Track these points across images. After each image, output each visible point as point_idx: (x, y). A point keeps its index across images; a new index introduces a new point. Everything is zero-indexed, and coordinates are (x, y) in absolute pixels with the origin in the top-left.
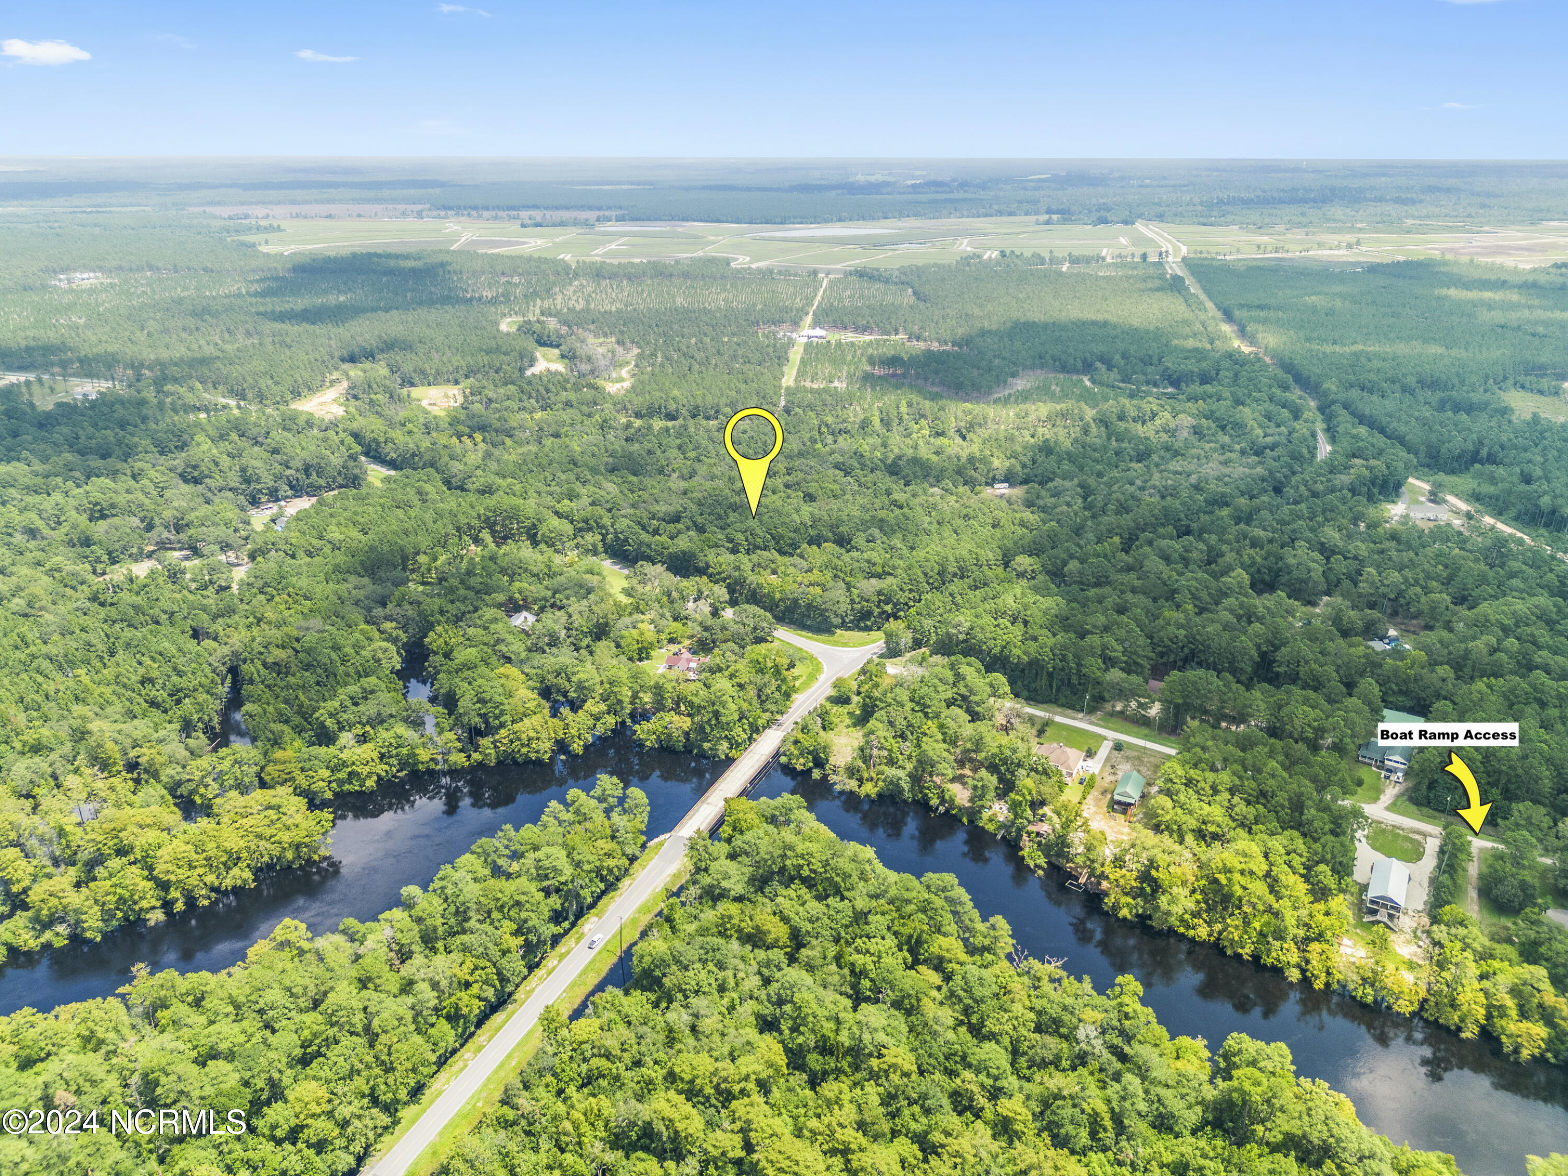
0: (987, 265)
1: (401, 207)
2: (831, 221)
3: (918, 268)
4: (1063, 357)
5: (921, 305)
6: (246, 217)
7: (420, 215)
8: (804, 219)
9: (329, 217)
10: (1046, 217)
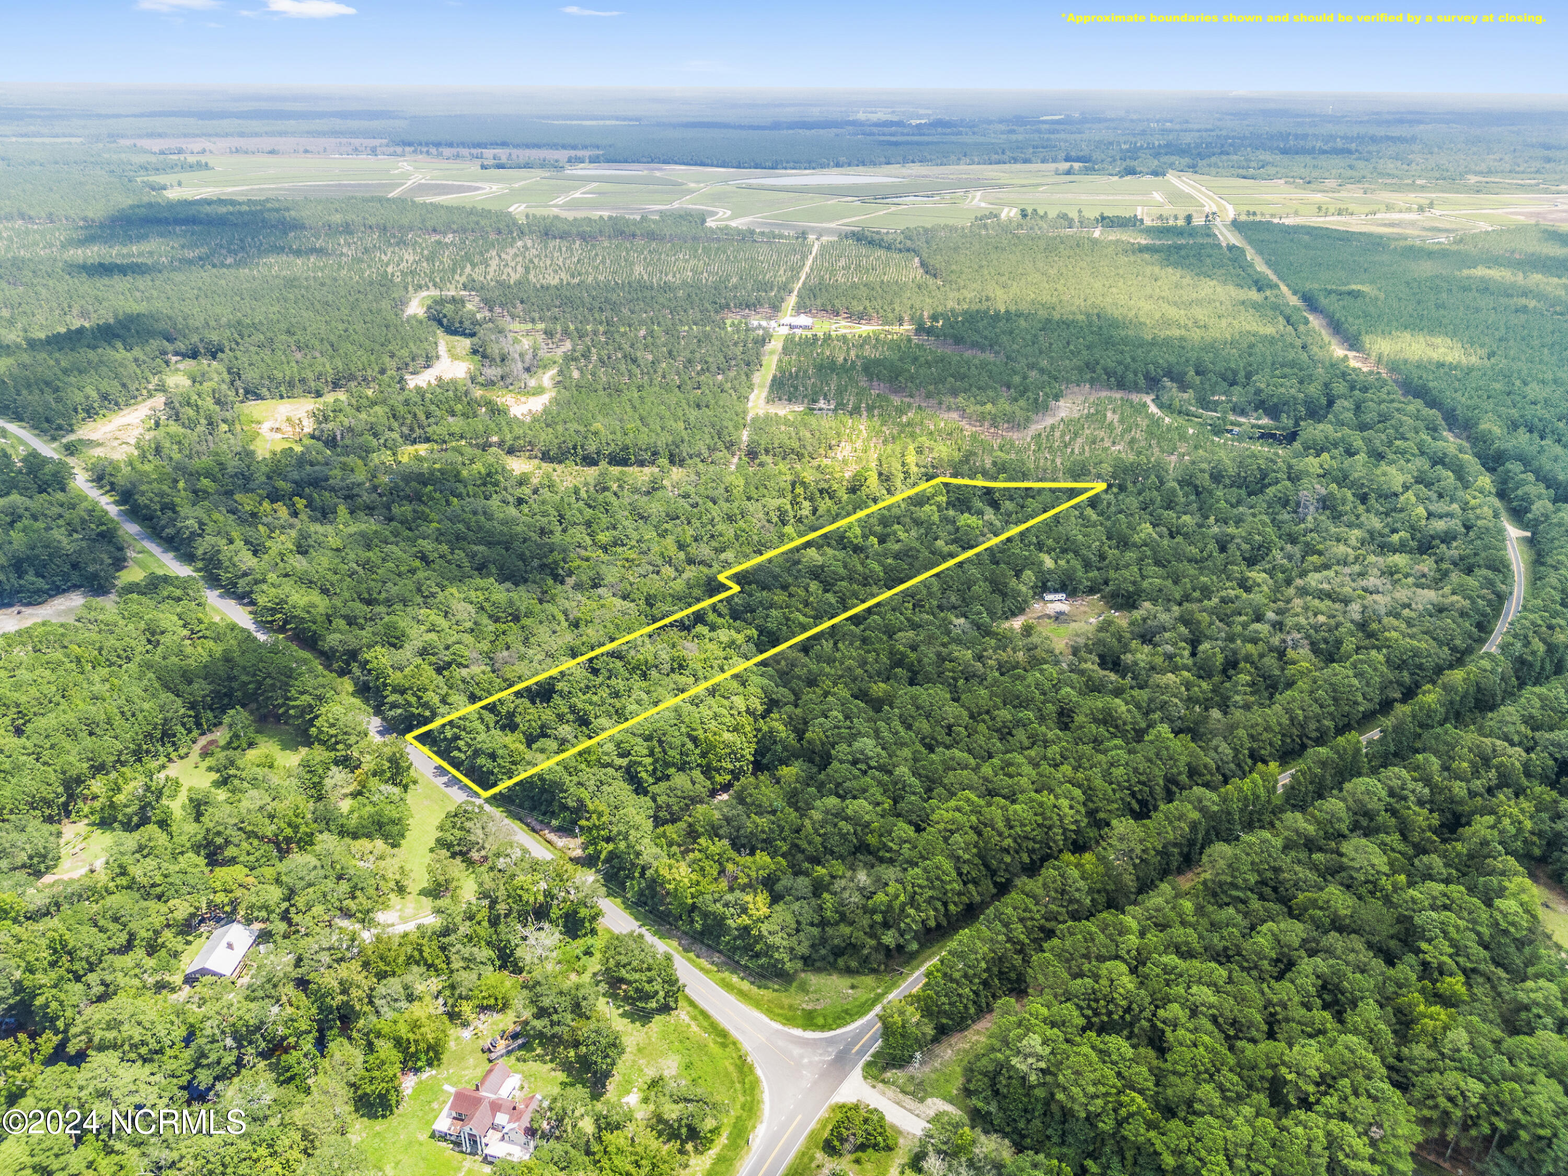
0: (1006, 228)
1: (356, 142)
2: (828, 166)
3: (926, 230)
4: (1120, 370)
5: (931, 281)
6: (180, 151)
7: (374, 151)
8: (798, 163)
9: (272, 152)
10: (1066, 165)
